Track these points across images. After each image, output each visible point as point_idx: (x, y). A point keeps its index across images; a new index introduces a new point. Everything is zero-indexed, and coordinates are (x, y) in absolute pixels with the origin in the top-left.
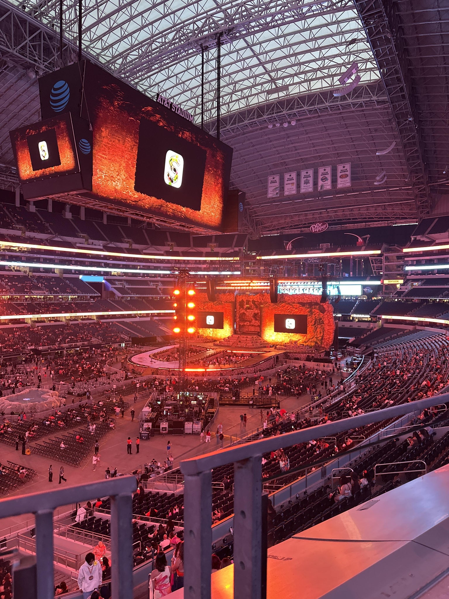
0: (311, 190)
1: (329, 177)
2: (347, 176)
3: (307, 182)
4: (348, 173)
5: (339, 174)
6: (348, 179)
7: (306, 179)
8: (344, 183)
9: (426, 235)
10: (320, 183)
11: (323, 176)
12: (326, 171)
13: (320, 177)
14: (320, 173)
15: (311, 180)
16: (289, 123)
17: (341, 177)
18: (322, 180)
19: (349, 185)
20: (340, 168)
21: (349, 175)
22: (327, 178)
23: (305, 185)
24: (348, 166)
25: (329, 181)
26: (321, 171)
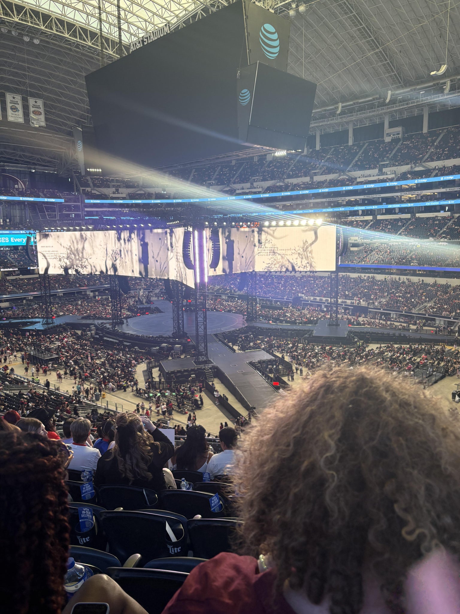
1: (20, 107)
2: (40, 114)
4: (42, 110)
5: (32, 109)
6: (42, 117)
8: (38, 120)
10: (10, 112)
11: (12, 104)
12: (16, 100)
13: (9, 105)
14: (8, 101)
16: (32, 38)
17: (34, 112)
18: (12, 109)
19: (43, 124)
20: (31, 101)
21: (43, 113)
22: (17, 109)
24: (40, 103)
25: (20, 113)
26: (9, 97)
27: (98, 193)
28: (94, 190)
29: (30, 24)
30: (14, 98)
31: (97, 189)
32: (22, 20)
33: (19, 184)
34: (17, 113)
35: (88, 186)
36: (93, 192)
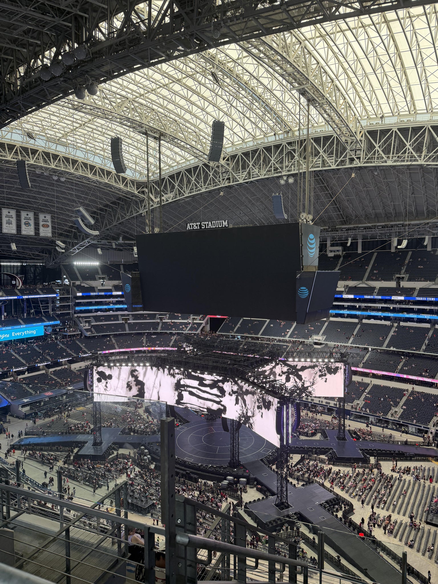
0: (14, 232)
1: (32, 222)
2: (48, 226)
3: (9, 223)
4: (50, 224)
5: (41, 223)
6: (50, 229)
7: (8, 219)
8: (46, 232)
10: (23, 227)
11: (26, 220)
12: (29, 216)
13: (23, 221)
14: (23, 218)
15: (14, 221)
16: (60, 178)
17: (43, 226)
18: (25, 224)
19: (50, 235)
20: (41, 217)
22: (30, 224)
23: (8, 225)
24: (48, 217)
25: (32, 227)
26: (23, 214)
27: (86, 286)
28: (83, 283)
29: (62, 169)
30: (27, 215)
31: (86, 282)
32: (56, 166)
33: (17, 280)
34: (29, 227)
35: (77, 279)
36: (82, 285)
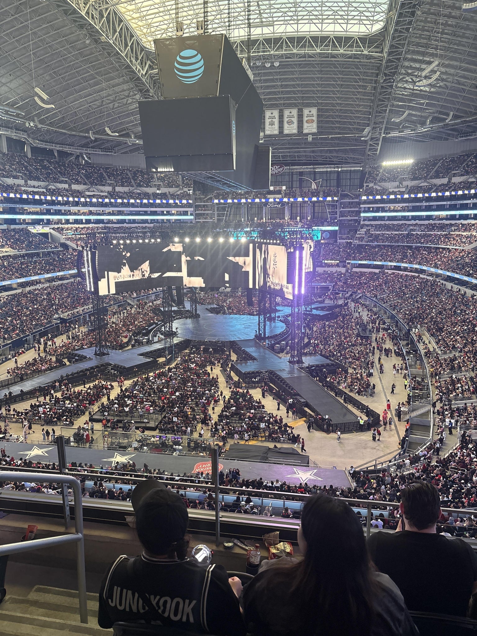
0: (276, 132)
1: (295, 120)
2: (312, 121)
3: (272, 124)
4: (315, 118)
5: (305, 119)
6: (315, 125)
7: (270, 120)
8: (310, 128)
9: (379, 184)
10: (286, 126)
11: (289, 119)
12: (292, 114)
13: (286, 120)
14: (286, 116)
15: (276, 121)
17: (307, 122)
18: (288, 122)
19: (315, 130)
20: (306, 112)
21: (315, 121)
22: (293, 121)
23: (270, 126)
24: (314, 111)
25: (295, 125)
26: (286, 113)
27: (379, 188)
28: (377, 185)
30: (291, 112)
31: (382, 184)
33: (313, 184)
34: (292, 125)
